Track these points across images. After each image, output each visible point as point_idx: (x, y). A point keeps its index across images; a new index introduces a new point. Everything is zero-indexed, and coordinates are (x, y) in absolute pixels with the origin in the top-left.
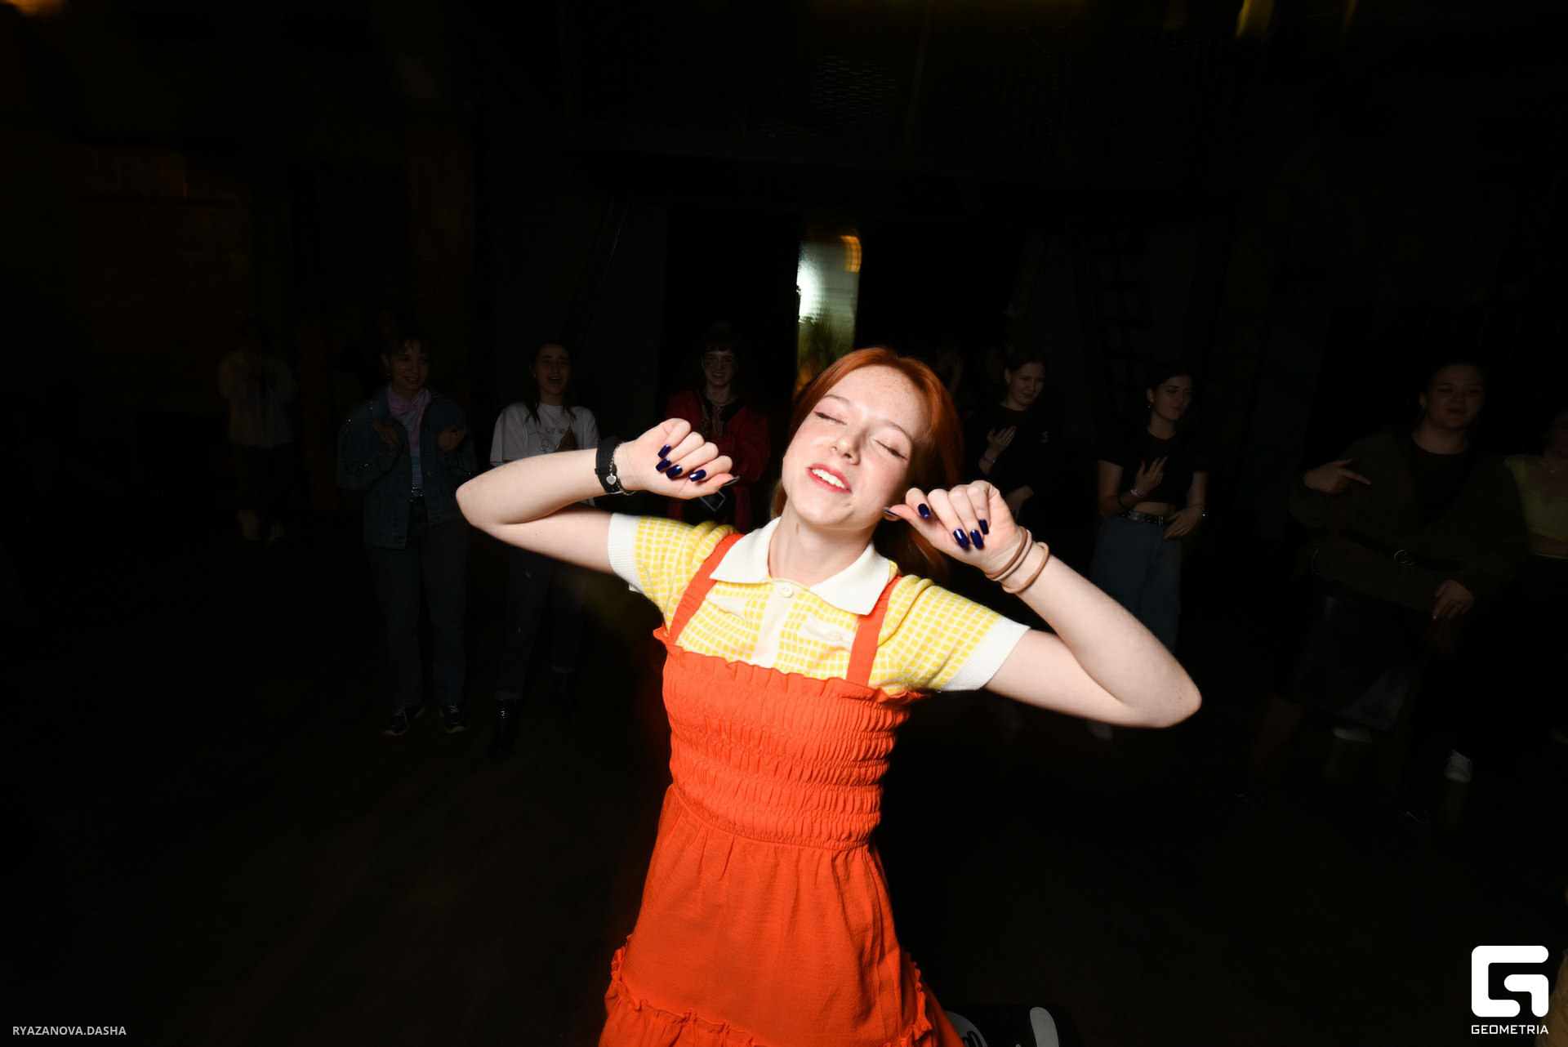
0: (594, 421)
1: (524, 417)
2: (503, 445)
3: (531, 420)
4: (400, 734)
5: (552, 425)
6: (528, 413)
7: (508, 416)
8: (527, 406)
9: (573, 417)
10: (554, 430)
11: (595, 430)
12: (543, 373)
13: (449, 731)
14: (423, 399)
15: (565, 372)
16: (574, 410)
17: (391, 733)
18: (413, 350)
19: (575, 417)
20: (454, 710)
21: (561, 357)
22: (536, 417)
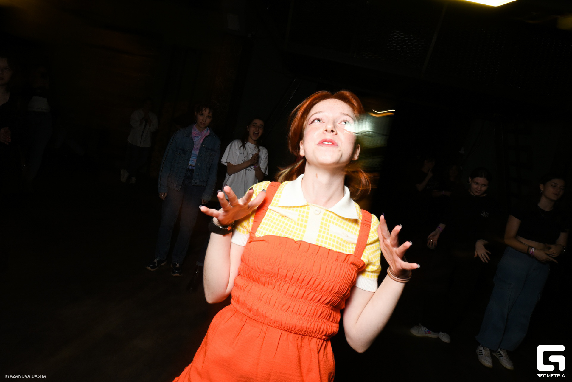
0: (267, 154)
1: (240, 146)
2: (228, 155)
3: (242, 148)
4: (153, 270)
5: (250, 152)
6: (242, 145)
7: (233, 145)
8: (242, 142)
9: (259, 150)
10: (250, 154)
11: (267, 158)
12: (252, 130)
13: (173, 275)
14: (206, 132)
15: (261, 131)
16: (260, 148)
17: (149, 268)
18: (206, 112)
19: (260, 150)
20: (178, 266)
21: (261, 125)
22: (244, 147)
